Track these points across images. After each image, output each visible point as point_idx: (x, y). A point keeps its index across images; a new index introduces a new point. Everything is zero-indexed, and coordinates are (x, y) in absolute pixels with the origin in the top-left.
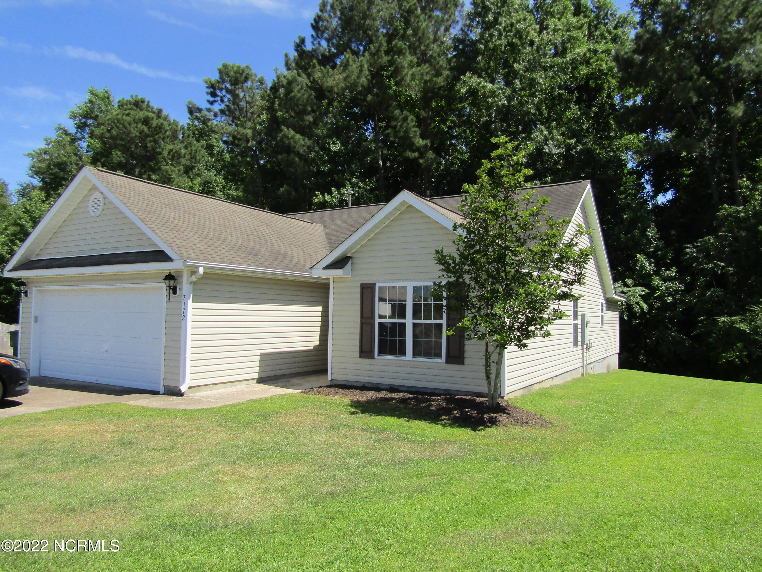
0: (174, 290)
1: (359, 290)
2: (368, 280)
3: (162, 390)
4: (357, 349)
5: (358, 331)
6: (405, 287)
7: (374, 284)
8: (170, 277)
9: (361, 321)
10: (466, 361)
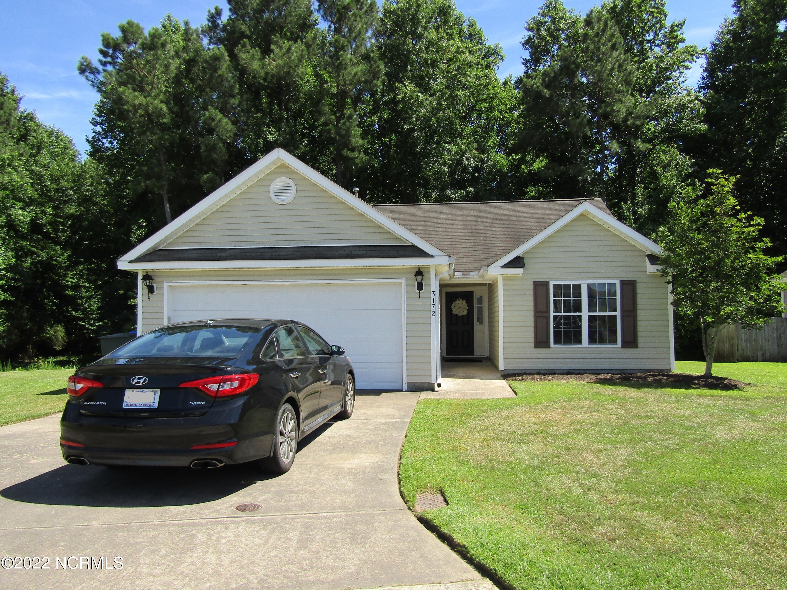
0: (420, 286)
1: (532, 287)
2: (541, 278)
3: (405, 388)
4: (532, 340)
5: (532, 324)
6: (580, 285)
7: (549, 282)
8: (419, 273)
9: (535, 315)
10: (640, 345)
